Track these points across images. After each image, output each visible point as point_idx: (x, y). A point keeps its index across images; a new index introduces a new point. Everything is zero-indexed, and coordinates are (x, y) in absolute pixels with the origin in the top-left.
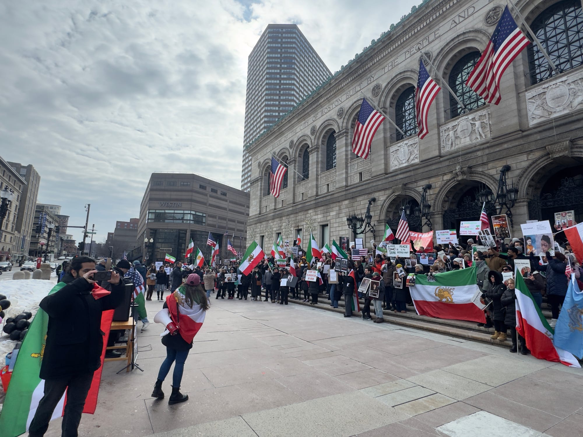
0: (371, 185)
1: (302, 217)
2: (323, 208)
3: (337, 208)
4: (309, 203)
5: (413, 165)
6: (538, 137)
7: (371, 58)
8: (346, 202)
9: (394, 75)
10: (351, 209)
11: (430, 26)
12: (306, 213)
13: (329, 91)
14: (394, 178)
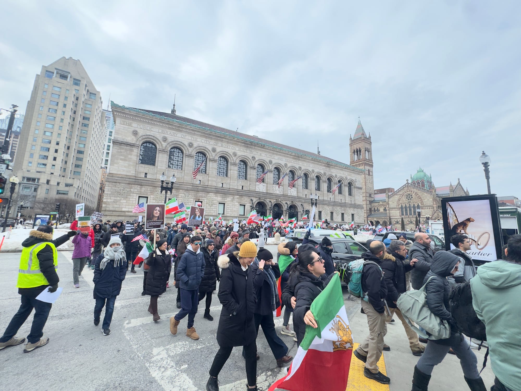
0: (250, 193)
1: (203, 195)
2: (222, 195)
3: (232, 198)
4: (210, 189)
5: (264, 192)
6: (291, 198)
7: (255, 146)
8: (238, 196)
9: (261, 158)
10: (240, 200)
11: (273, 153)
12: (207, 193)
13: (231, 140)
14: (259, 195)
